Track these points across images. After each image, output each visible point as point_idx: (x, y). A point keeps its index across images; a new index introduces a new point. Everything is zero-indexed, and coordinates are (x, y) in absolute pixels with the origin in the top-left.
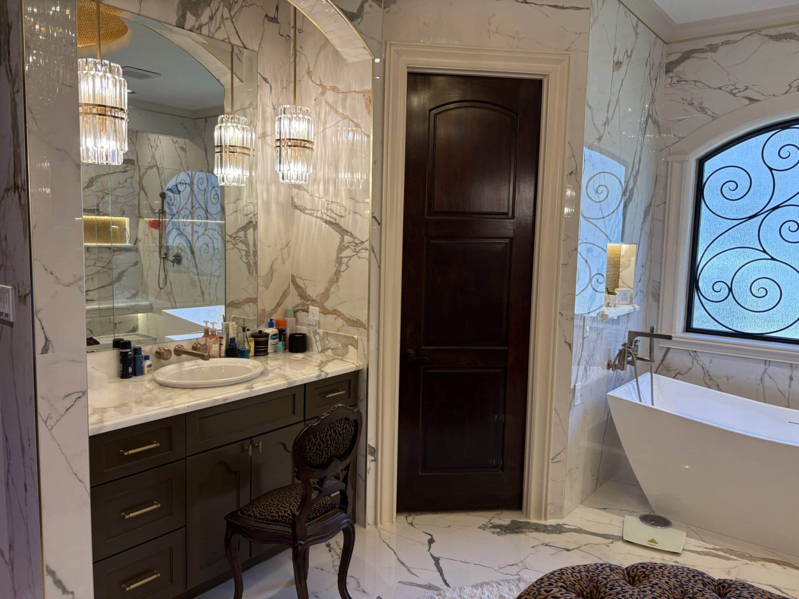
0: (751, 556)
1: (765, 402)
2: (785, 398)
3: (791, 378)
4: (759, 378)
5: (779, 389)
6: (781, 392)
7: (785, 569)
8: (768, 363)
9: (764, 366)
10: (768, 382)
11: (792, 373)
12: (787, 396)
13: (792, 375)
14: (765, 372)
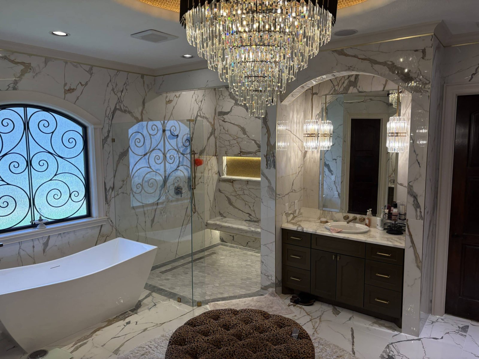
0: (87, 336)
1: (23, 266)
2: (32, 258)
3: (34, 247)
4: (18, 253)
5: (28, 255)
6: (30, 256)
7: (102, 330)
8: (20, 243)
9: (19, 245)
10: (22, 253)
11: (34, 244)
12: (33, 257)
13: (34, 245)
14: (20, 248)
